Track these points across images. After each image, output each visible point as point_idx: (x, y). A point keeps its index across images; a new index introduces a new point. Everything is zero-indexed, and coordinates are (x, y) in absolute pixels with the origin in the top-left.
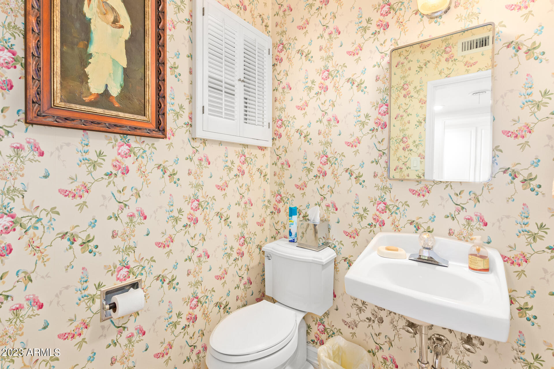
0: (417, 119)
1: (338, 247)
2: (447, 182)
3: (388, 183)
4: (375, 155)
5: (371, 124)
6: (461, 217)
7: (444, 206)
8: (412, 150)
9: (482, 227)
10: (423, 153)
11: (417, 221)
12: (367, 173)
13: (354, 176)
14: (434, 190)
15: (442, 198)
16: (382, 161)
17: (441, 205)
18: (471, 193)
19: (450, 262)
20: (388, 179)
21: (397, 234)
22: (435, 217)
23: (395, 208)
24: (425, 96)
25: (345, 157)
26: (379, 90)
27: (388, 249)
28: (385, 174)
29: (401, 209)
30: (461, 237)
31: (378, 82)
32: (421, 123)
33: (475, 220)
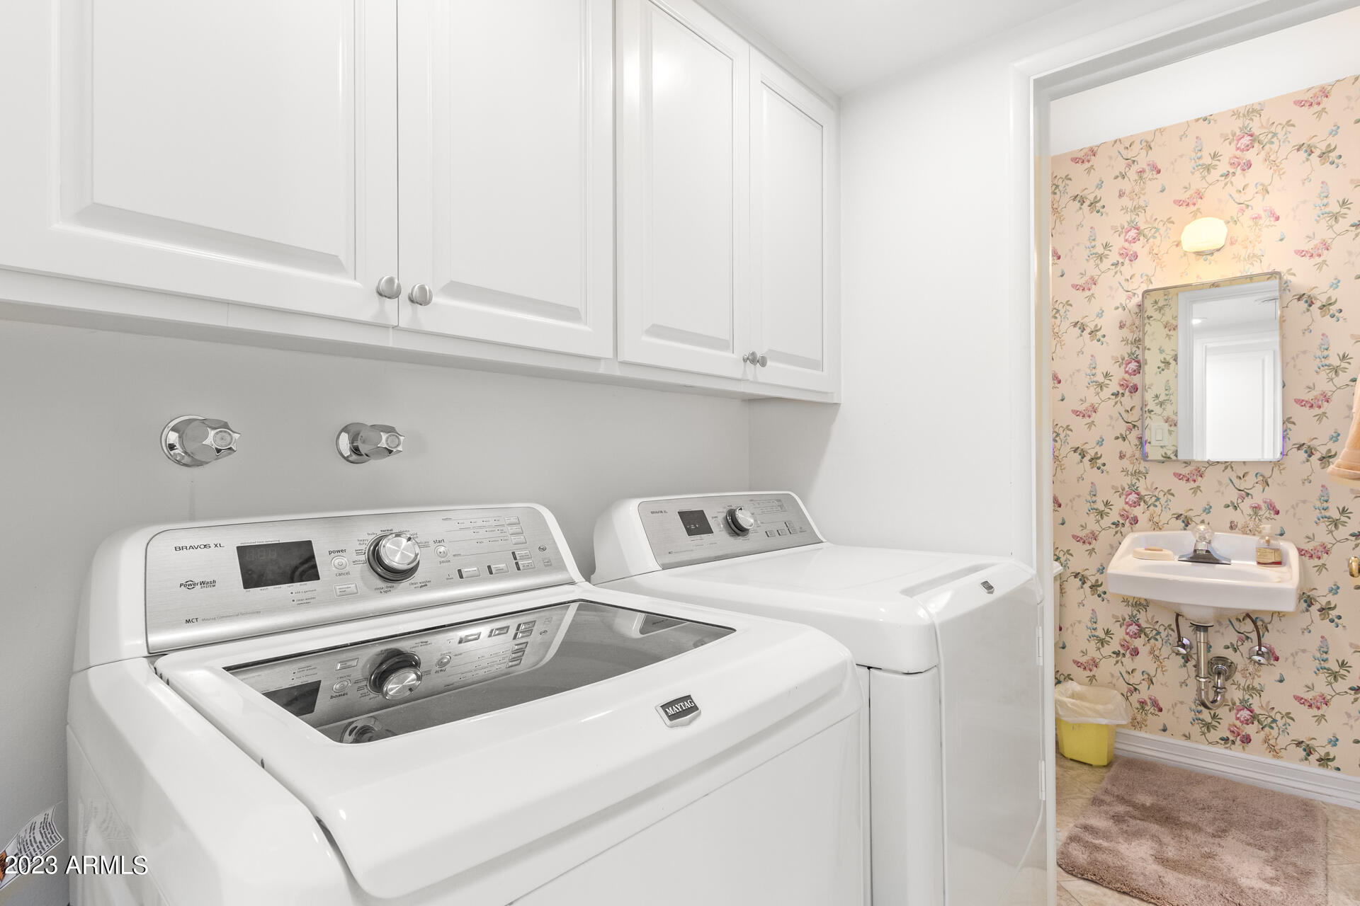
0: (1162, 357)
1: (1063, 559)
2: (1226, 462)
3: (1142, 466)
4: (1121, 428)
5: (1114, 386)
6: (1246, 506)
7: (1223, 493)
8: (1152, 411)
9: (1273, 516)
10: (1173, 417)
11: (1186, 514)
12: (1109, 453)
13: (1088, 457)
14: (1209, 473)
15: (1220, 483)
16: (1133, 437)
17: (1219, 491)
18: (1258, 475)
19: (1232, 562)
20: (1142, 461)
21: (1158, 533)
22: (1211, 507)
23: (1154, 499)
24: (1175, 318)
25: (1072, 431)
26: (1125, 340)
27: (1146, 549)
28: (1138, 454)
29: (1163, 500)
30: (1246, 531)
31: (1123, 330)
32: (1168, 363)
33: (1263, 508)
